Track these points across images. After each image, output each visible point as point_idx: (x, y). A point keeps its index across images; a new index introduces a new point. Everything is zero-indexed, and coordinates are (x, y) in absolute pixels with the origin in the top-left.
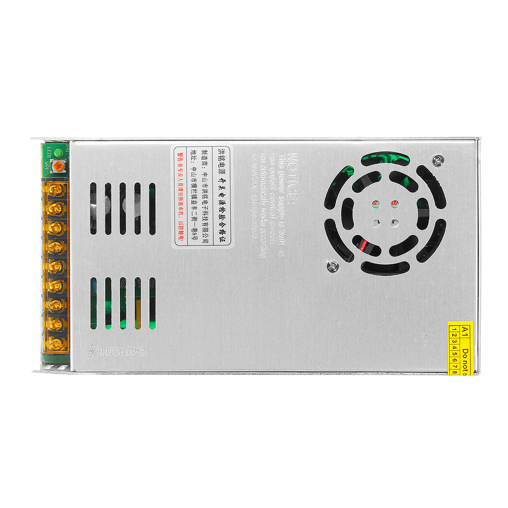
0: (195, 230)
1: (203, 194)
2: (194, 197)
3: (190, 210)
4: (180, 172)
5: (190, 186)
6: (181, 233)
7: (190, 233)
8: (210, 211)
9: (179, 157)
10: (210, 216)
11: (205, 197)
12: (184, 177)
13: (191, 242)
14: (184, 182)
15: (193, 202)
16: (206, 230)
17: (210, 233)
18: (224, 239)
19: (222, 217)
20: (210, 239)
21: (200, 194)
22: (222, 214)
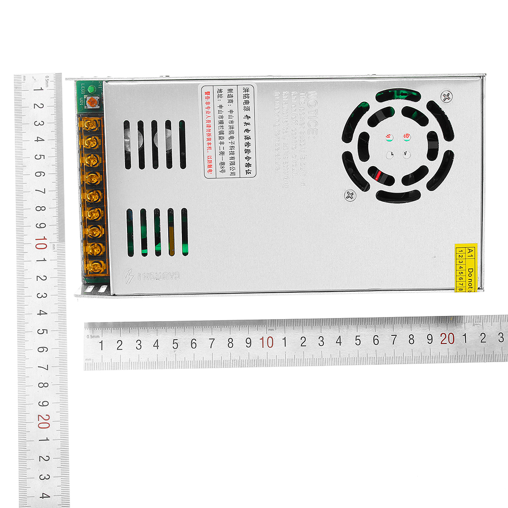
0: (223, 164)
1: (230, 130)
2: (221, 133)
3: (218, 145)
4: (207, 110)
5: (217, 123)
6: (210, 166)
7: (219, 166)
8: (236, 145)
9: (207, 96)
10: (236, 150)
11: (231, 132)
12: (211, 114)
13: (220, 175)
14: (211, 119)
15: (220, 138)
16: (233, 164)
17: (236, 166)
18: (249, 171)
19: (247, 151)
20: (237, 171)
21: (226, 130)
22: (248, 149)
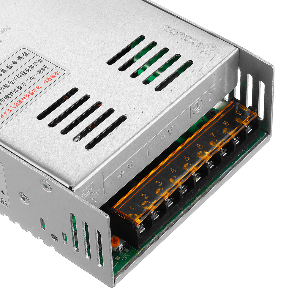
0: (39, 71)
2: (15, 91)
3: (28, 85)
4: (8, 112)
6: (53, 76)
7: (46, 72)
8: (14, 75)
10: (18, 73)
11: (7, 86)
12: (8, 107)
14: (12, 104)
15: (21, 88)
16: (31, 67)
17: (30, 63)
18: (24, 54)
19: (9, 67)
20: (34, 60)
21: (9, 90)
22: (6, 68)
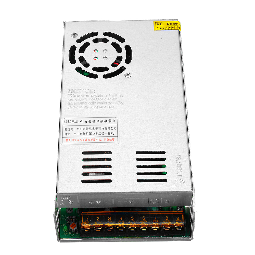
0: (109, 133)
1: (89, 130)
2: (91, 134)
3: (98, 135)
4: (77, 140)
5: (84, 136)
6: (110, 139)
7: (110, 135)
8: (98, 127)
9: (68, 141)
10: (101, 127)
11: (90, 129)
12: (79, 138)
13: (116, 135)
14: (82, 139)
15: (93, 134)
16: (109, 128)
18: (114, 120)
19: (102, 121)
20: (113, 127)
21: (89, 131)
22: (100, 121)
